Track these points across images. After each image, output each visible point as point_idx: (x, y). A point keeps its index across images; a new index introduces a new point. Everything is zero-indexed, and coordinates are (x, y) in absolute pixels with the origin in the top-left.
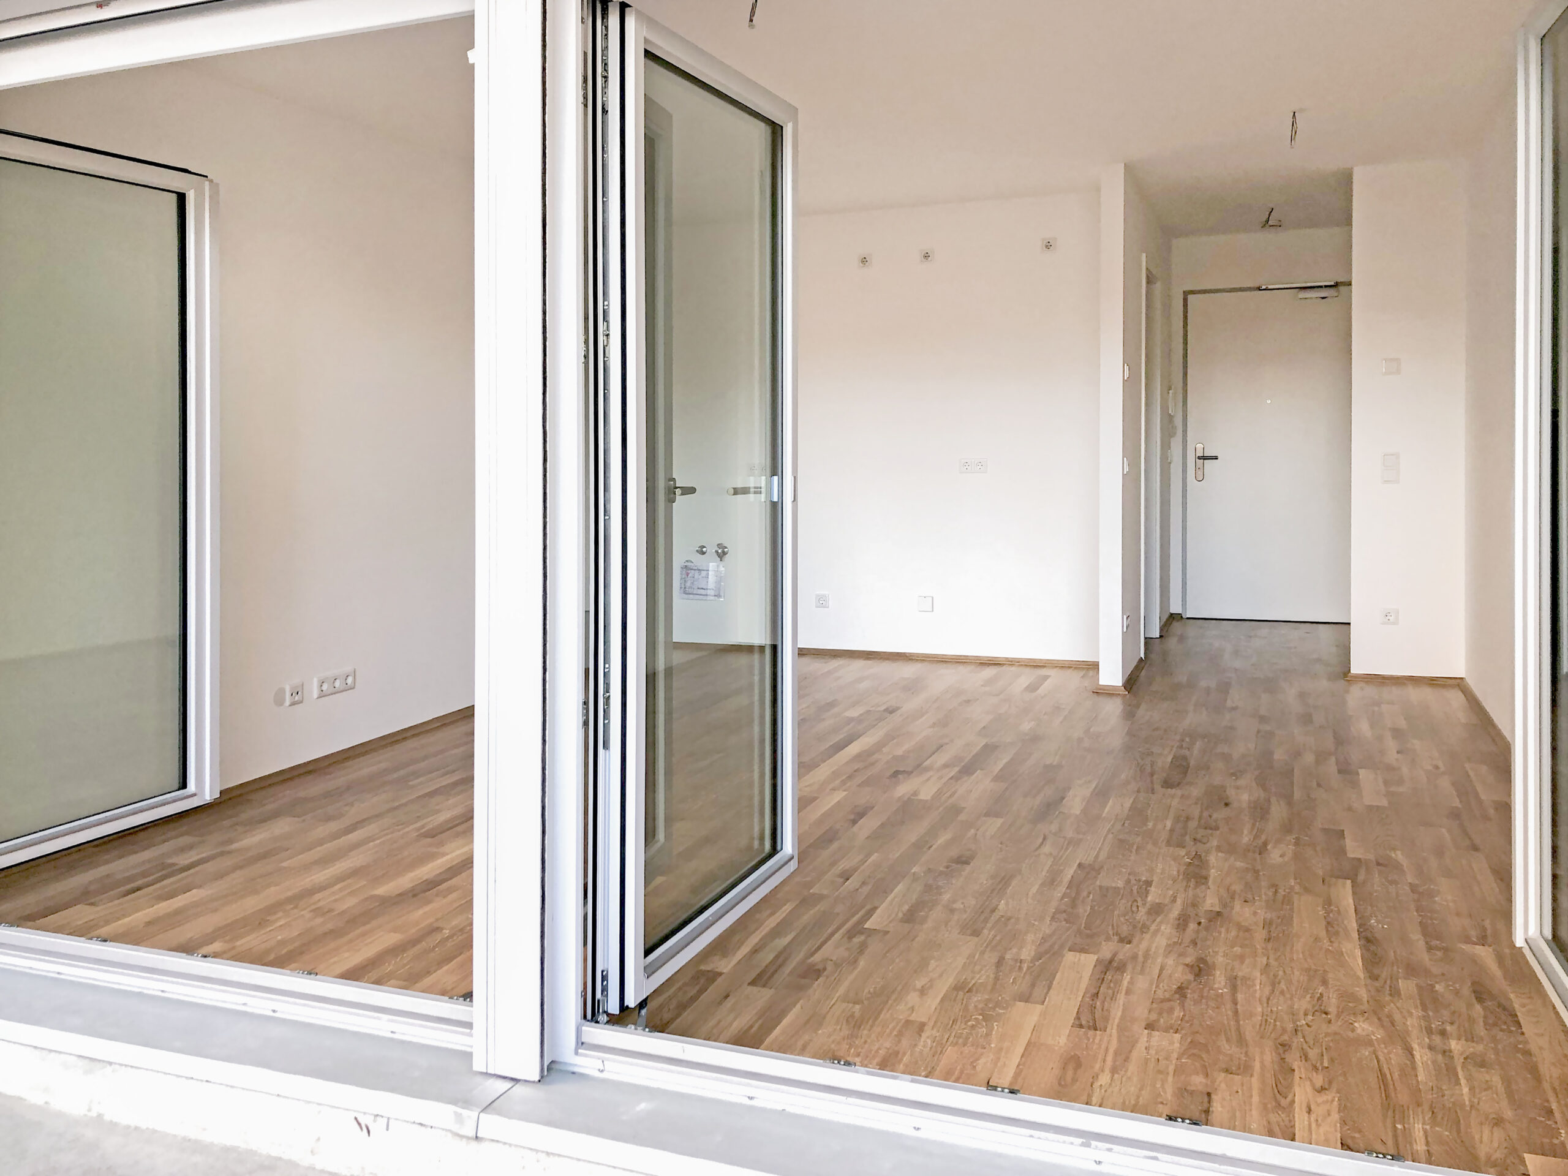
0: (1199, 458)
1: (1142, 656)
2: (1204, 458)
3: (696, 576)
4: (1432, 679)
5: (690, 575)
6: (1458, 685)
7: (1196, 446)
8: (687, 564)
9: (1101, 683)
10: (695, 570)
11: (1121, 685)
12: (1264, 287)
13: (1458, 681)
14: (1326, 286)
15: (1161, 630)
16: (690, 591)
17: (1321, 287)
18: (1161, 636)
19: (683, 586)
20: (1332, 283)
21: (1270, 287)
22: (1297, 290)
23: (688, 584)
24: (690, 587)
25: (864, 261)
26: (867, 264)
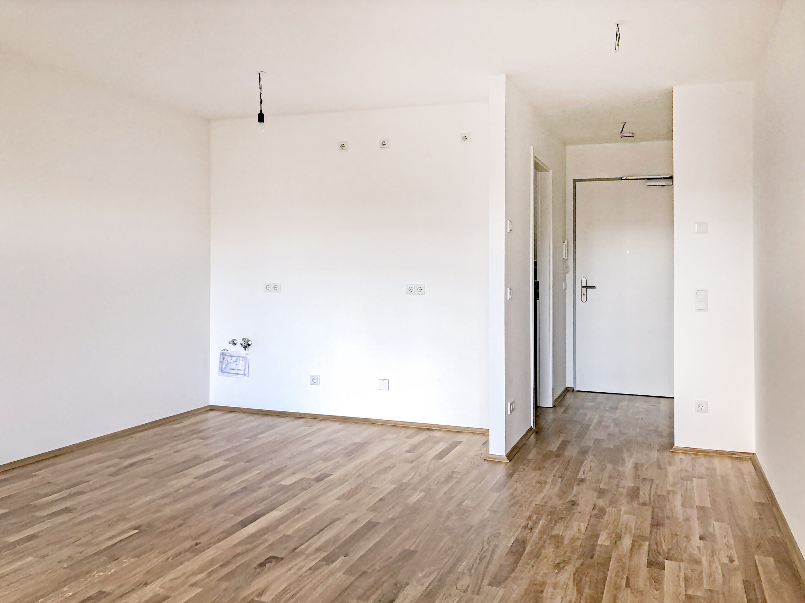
0: (584, 287)
1: (532, 425)
2: (586, 287)
3: (229, 360)
4: (733, 453)
5: (225, 359)
6: (751, 459)
7: (581, 280)
8: (224, 351)
9: (490, 453)
10: (228, 356)
11: (505, 455)
12: (625, 178)
13: (751, 455)
14: (664, 178)
15: (554, 402)
16: (225, 370)
17: (661, 178)
18: (554, 406)
19: (221, 367)
20: (668, 176)
21: (629, 178)
22: (646, 180)
23: (224, 366)
24: (225, 368)
25: (342, 146)
26: (344, 148)
